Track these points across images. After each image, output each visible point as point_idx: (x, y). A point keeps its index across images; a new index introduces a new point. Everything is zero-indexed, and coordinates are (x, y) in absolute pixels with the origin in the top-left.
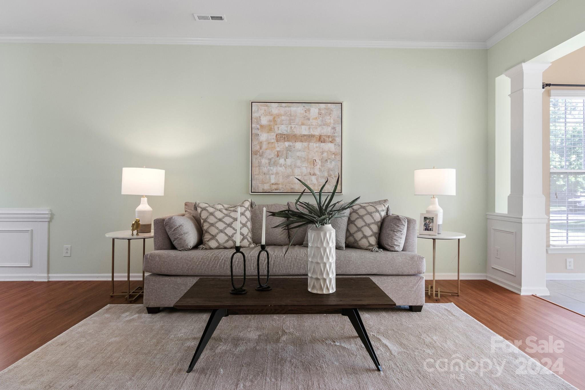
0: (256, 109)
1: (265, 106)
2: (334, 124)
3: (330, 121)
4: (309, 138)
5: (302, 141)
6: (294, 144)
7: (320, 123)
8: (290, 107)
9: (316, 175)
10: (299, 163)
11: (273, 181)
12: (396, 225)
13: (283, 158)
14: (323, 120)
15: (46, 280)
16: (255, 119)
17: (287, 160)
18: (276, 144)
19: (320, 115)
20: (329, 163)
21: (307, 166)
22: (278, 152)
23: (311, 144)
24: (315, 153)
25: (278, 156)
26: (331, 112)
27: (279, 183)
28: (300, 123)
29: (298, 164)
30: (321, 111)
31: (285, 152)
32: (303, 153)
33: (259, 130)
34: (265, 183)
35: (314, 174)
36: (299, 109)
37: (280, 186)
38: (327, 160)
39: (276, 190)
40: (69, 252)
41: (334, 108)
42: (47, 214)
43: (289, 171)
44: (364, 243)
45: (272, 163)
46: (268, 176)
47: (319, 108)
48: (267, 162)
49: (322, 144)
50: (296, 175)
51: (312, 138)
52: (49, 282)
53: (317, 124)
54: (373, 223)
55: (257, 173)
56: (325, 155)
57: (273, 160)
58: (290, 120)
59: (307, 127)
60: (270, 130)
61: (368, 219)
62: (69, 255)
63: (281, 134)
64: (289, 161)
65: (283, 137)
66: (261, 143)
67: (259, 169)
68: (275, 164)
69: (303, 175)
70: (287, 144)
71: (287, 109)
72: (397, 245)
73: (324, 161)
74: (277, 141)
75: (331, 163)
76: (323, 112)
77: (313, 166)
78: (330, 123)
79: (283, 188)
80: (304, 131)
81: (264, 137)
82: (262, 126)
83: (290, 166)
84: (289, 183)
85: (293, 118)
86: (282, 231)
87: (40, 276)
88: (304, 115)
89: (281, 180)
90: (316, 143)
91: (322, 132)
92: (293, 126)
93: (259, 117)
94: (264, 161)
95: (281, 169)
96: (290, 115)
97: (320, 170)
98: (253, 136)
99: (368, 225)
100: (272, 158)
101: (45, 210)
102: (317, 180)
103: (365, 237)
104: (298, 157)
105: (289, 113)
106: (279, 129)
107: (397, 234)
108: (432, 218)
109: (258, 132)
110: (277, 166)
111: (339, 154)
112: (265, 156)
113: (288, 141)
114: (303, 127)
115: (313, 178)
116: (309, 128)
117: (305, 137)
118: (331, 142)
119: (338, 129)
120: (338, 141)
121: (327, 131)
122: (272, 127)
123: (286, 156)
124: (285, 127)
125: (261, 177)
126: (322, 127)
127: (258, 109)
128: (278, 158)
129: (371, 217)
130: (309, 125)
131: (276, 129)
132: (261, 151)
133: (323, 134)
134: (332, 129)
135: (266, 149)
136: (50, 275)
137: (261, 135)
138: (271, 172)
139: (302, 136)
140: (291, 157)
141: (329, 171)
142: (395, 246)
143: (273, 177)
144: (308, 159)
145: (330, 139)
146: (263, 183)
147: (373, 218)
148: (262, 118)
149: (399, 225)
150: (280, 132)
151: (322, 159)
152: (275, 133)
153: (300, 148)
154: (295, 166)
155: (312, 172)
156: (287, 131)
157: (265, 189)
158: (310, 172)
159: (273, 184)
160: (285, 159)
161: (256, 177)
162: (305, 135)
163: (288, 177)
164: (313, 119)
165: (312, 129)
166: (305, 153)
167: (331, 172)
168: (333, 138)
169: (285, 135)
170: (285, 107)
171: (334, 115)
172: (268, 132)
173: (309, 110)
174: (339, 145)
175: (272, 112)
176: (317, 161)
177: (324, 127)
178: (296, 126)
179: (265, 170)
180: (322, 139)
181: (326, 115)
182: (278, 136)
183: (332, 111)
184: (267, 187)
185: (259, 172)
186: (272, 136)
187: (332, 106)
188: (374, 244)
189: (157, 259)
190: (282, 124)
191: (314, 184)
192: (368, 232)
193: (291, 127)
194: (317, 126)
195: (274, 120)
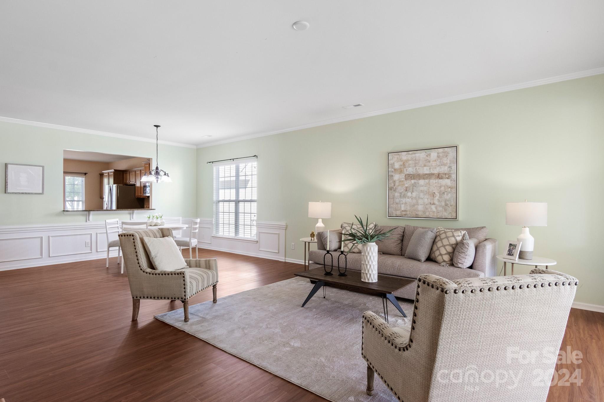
0: (392, 158)
1: (397, 155)
2: (450, 163)
3: (446, 161)
4: (429, 176)
5: (424, 179)
6: (418, 181)
7: (438, 164)
8: (415, 154)
9: (435, 204)
10: (422, 195)
11: (403, 209)
12: (461, 248)
13: (410, 192)
14: (441, 161)
15: (284, 261)
16: (391, 165)
17: (413, 193)
18: (405, 182)
19: (439, 157)
20: (445, 195)
21: (428, 197)
22: (406, 187)
23: (431, 181)
24: (434, 187)
25: (406, 190)
26: (448, 155)
27: (407, 210)
28: (423, 165)
29: (421, 197)
30: (440, 155)
31: (411, 187)
32: (425, 188)
33: (393, 172)
34: (397, 210)
35: (434, 204)
36: (421, 155)
37: (408, 213)
38: (444, 193)
39: (405, 215)
40: (294, 247)
41: (450, 151)
42: (284, 225)
43: (414, 201)
44: (439, 259)
45: (402, 195)
46: (399, 205)
47: (438, 152)
48: (399, 195)
49: (440, 180)
50: (420, 204)
51: (432, 176)
52: (285, 262)
53: (436, 165)
54: (447, 245)
55: (392, 203)
56: (443, 188)
57: (403, 193)
58: (416, 163)
59: (428, 168)
60: (401, 171)
61: (445, 242)
62: (293, 248)
63: (408, 174)
64: (414, 194)
65: (410, 176)
66: (395, 182)
67: (393, 200)
68: (405, 196)
69: (425, 204)
70: (413, 181)
71: (413, 155)
72: (461, 263)
73: (442, 194)
74: (406, 180)
75: (447, 195)
76: (441, 155)
77: (432, 198)
78: (447, 163)
79: (410, 214)
80: (426, 171)
81: (396, 177)
82: (395, 170)
83: (415, 198)
84: (415, 211)
85: (417, 162)
86: (396, 245)
87: (281, 259)
88: (426, 158)
89: (408, 208)
90: (436, 180)
91: (440, 170)
92: (417, 168)
93: (393, 163)
94: (397, 194)
95: (408, 200)
96: (415, 159)
97: (439, 201)
98: (390, 177)
99: (444, 246)
100: (402, 192)
101: (283, 223)
102: (436, 208)
103: (441, 255)
104: (421, 191)
105: (415, 158)
106: (407, 171)
107: (461, 255)
108: (516, 245)
109: (393, 174)
110: (405, 198)
111: (455, 188)
112: (397, 191)
113: (414, 179)
114: (425, 168)
115: (433, 207)
116: (430, 169)
117: (427, 176)
118: (448, 178)
119: (454, 167)
120: (453, 178)
121: (444, 169)
122: (403, 170)
123: (413, 190)
124: (412, 169)
125: (394, 206)
126: (440, 167)
127: (393, 158)
128: (407, 192)
129: (447, 240)
130: (430, 166)
131: (405, 171)
132: (394, 188)
133: (441, 173)
134: (449, 168)
135: (398, 186)
136: (286, 258)
137: (395, 176)
138: (401, 202)
139: (424, 175)
140: (416, 191)
141: (446, 201)
142: (459, 264)
143: (403, 206)
144: (429, 192)
145: (447, 176)
146: (396, 210)
147: (449, 241)
148: (395, 164)
149: (463, 248)
150: (408, 173)
151: (440, 192)
152: (404, 174)
153: (423, 184)
154: (419, 198)
155: (432, 202)
156: (413, 172)
157: (397, 214)
158: (430, 202)
159: (402, 211)
160: (411, 193)
161: (391, 205)
162: (426, 174)
163: (414, 205)
164: (433, 161)
165: (432, 169)
166: (427, 187)
167: (448, 202)
168: (449, 175)
169: (411, 175)
170: (412, 154)
171: (450, 157)
172: (400, 174)
173: (430, 155)
174: (454, 181)
175: (402, 158)
176: (436, 194)
177: (442, 166)
178: (420, 167)
179: (397, 201)
180: (440, 176)
181: (443, 157)
182: (406, 176)
183: (449, 153)
184: (398, 213)
185: (394, 203)
186: (403, 176)
187: (449, 149)
188: (447, 260)
189: (314, 254)
190: (409, 167)
191: (434, 211)
192: (443, 251)
193: (416, 169)
194: (436, 166)
195: (404, 164)
